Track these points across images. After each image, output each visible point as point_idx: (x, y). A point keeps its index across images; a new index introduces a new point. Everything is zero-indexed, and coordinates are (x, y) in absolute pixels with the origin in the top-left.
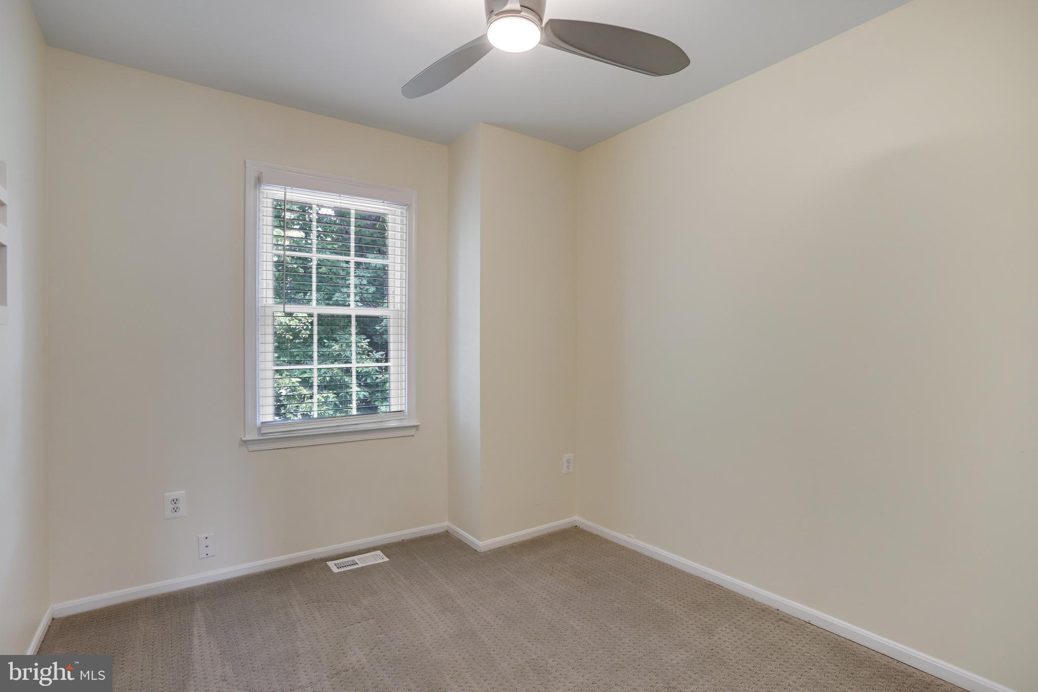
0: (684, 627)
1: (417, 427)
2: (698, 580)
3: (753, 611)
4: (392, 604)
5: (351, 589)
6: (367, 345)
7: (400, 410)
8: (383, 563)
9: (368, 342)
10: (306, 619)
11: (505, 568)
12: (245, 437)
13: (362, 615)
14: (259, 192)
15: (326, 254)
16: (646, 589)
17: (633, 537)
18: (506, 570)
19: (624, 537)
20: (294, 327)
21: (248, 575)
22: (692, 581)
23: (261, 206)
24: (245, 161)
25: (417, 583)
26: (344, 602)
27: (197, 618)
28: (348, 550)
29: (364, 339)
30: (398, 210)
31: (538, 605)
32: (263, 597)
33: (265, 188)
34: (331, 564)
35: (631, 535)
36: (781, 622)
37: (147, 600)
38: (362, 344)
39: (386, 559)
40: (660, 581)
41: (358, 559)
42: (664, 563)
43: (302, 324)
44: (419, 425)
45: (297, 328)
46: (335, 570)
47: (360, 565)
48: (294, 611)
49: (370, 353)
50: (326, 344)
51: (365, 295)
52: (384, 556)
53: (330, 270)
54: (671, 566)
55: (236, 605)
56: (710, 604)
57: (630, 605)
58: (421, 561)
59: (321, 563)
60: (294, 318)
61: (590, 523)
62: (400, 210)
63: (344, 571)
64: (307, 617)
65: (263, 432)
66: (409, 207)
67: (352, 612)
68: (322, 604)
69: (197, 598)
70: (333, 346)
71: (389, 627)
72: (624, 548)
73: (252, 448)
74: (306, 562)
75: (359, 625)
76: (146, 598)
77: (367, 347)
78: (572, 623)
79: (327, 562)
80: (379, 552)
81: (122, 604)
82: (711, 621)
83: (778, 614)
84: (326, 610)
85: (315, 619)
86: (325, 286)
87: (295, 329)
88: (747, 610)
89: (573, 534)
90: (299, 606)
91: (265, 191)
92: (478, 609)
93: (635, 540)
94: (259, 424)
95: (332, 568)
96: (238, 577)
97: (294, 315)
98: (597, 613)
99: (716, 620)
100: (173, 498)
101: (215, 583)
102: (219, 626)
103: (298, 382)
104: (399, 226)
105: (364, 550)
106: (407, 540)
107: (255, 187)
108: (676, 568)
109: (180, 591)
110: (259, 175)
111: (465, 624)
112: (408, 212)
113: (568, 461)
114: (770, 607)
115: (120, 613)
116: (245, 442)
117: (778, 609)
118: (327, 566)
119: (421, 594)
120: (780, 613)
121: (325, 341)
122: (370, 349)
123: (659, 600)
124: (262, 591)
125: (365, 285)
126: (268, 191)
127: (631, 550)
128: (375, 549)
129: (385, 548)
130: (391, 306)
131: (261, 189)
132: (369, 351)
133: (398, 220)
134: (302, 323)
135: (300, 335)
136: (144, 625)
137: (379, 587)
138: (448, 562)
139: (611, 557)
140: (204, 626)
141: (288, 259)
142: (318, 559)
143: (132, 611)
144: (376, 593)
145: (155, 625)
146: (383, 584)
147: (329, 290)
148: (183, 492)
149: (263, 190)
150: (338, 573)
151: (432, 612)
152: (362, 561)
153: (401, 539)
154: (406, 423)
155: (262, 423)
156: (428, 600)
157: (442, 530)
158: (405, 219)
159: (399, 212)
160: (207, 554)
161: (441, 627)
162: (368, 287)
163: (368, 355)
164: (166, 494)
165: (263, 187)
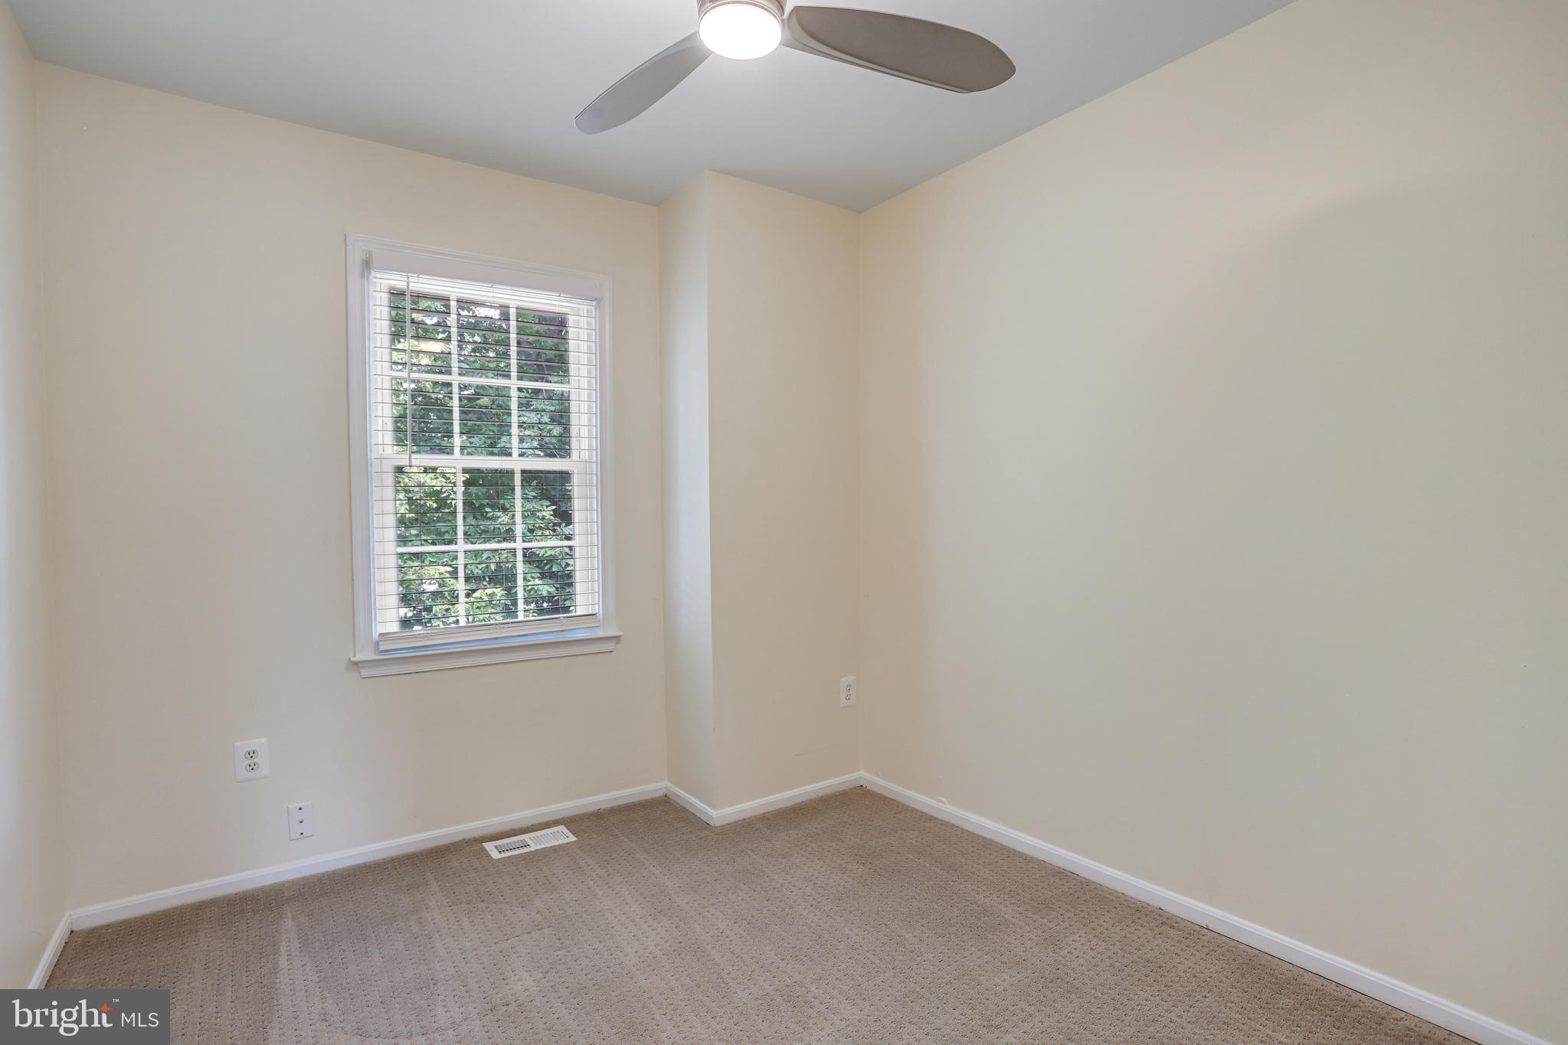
0: (1018, 936)
1: (617, 638)
2: (1042, 864)
3: (1123, 911)
4: (579, 905)
5: (517, 884)
6: (551, 515)
7: (590, 613)
8: (567, 844)
9: (552, 510)
10: (450, 928)
11: (751, 850)
12: (354, 656)
13: (533, 922)
14: (368, 283)
15: (487, 377)
16: (963, 880)
17: (946, 802)
18: (752, 854)
19: (932, 802)
20: (439, 488)
21: (365, 864)
22: (1033, 867)
23: (371, 303)
24: (345, 235)
25: (617, 873)
26: (507, 903)
27: (285, 928)
28: (517, 825)
29: (547, 507)
30: (584, 307)
31: (798, 905)
32: (386, 896)
33: (378, 276)
34: (489, 846)
35: (943, 799)
36: (1164, 928)
37: (212, 902)
38: (544, 513)
39: (573, 838)
40: (984, 867)
41: (530, 838)
42: (991, 840)
43: (450, 485)
44: (620, 636)
45: (443, 490)
46: (495, 855)
47: (533, 848)
48: (431, 916)
49: (556, 528)
50: (489, 515)
51: (547, 440)
52: (570, 834)
53: (494, 402)
54: (1002, 845)
55: (345, 908)
56: (1057, 901)
57: (937, 903)
58: (626, 840)
59: (476, 843)
60: (438, 475)
61: (881, 781)
62: (585, 307)
63: (508, 857)
64: (451, 926)
65: (382, 648)
66: (599, 303)
67: (518, 917)
68: (473, 906)
69: (287, 899)
70: (499, 517)
71: (573, 940)
72: (932, 819)
73: (365, 673)
74: (451, 844)
75: (528, 936)
76: (211, 900)
77: (552, 517)
78: (848, 932)
79: (484, 844)
80: (562, 828)
81: (174, 909)
82: (1057, 927)
83: (1160, 915)
84: (479, 915)
85: (462, 929)
86: (486, 425)
87: (441, 492)
88: (1113, 910)
89: (857, 798)
90: (439, 909)
91: (378, 281)
92: (708, 912)
93: (948, 806)
94: (375, 636)
95: (490, 853)
96: (349, 867)
97: (438, 471)
98: (887, 916)
99: (1066, 924)
100: (248, 749)
101: (314, 876)
102: (318, 940)
103: (449, 572)
104: (586, 332)
105: (540, 824)
106: (605, 809)
107: (362, 275)
108: (1009, 847)
109: (262, 888)
110: (368, 256)
111: (687, 934)
112: (598, 310)
113: (848, 688)
114: (1148, 904)
115: (172, 922)
116: (356, 663)
117: (1160, 908)
118: (483, 848)
119: (623, 889)
120: (1163, 914)
121: (488, 510)
122: (557, 520)
123: (981, 897)
124: (385, 886)
125: (546, 423)
126: (382, 281)
127: (941, 821)
128: (556, 823)
129: (571, 822)
130: (575, 454)
131: (371, 277)
132: (555, 525)
133: (584, 322)
134: (450, 482)
135: (449, 502)
136: (207, 939)
137: (560, 881)
138: (665, 842)
139: (912, 832)
140: (296, 940)
141: (429, 386)
142: (469, 840)
143: (189, 919)
144: (556, 890)
145: (224, 940)
146: (566, 875)
147: (493, 431)
148: (263, 740)
149: (374, 280)
150: (499, 860)
151: (639, 916)
152: (536, 842)
153: (595, 808)
154: (600, 633)
155: (381, 635)
156: (632, 898)
157: (659, 794)
158: (594, 320)
159: (585, 311)
160: (302, 834)
161: (652, 939)
162: (551, 427)
163: (554, 530)
164: (238, 744)
165: (373, 274)
